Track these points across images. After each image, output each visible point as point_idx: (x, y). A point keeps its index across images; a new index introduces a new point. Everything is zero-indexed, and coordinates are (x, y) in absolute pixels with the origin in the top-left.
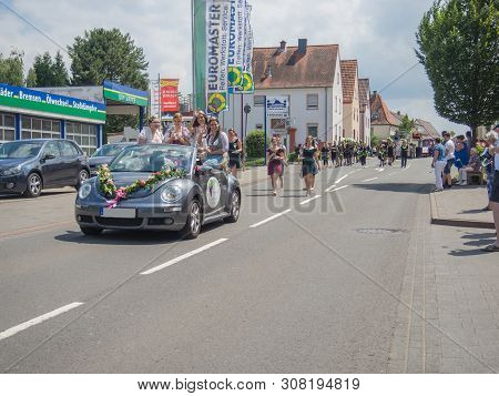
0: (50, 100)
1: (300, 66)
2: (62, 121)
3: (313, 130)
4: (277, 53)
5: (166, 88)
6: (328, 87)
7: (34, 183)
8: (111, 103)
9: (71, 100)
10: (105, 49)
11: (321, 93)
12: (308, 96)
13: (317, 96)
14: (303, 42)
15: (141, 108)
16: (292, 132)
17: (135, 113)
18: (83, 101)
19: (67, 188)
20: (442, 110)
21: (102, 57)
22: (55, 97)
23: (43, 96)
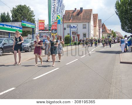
0: (5, 27)
1: (81, 16)
2: (9, 33)
3: (85, 35)
4: (74, 11)
5: (40, 23)
6: (89, 22)
7: (1, 52)
8: (24, 27)
9: (12, 26)
10: (22, 11)
11: (87, 24)
12: (83, 25)
13: (86, 24)
14: (81, 9)
15: (33, 29)
16: (78, 35)
17: (31, 30)
18: (15, 27)
19: (11, 53)
20: (123, 29)
21: (21, 13)
22: (7, 25)
23: (3, 25)
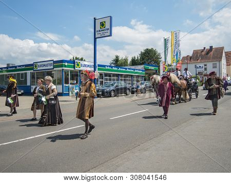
0: (128, 70)
1: (210, 55)
2: (131, 75)
4: (202, 51)
7: (113, 93)
8: (146, 70)
9: (134, 70)
10: (149, 54)
12: (213, 64)
13: (216, 64)
14: (211, 47)
15: (156, 71)
18: (138, 70)
21: (148, 57)
22: (129, 69)
23: (126, 69)
